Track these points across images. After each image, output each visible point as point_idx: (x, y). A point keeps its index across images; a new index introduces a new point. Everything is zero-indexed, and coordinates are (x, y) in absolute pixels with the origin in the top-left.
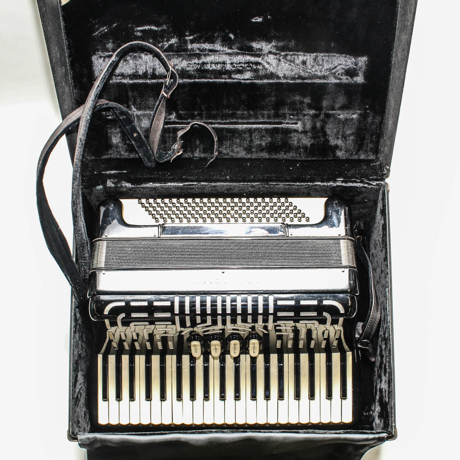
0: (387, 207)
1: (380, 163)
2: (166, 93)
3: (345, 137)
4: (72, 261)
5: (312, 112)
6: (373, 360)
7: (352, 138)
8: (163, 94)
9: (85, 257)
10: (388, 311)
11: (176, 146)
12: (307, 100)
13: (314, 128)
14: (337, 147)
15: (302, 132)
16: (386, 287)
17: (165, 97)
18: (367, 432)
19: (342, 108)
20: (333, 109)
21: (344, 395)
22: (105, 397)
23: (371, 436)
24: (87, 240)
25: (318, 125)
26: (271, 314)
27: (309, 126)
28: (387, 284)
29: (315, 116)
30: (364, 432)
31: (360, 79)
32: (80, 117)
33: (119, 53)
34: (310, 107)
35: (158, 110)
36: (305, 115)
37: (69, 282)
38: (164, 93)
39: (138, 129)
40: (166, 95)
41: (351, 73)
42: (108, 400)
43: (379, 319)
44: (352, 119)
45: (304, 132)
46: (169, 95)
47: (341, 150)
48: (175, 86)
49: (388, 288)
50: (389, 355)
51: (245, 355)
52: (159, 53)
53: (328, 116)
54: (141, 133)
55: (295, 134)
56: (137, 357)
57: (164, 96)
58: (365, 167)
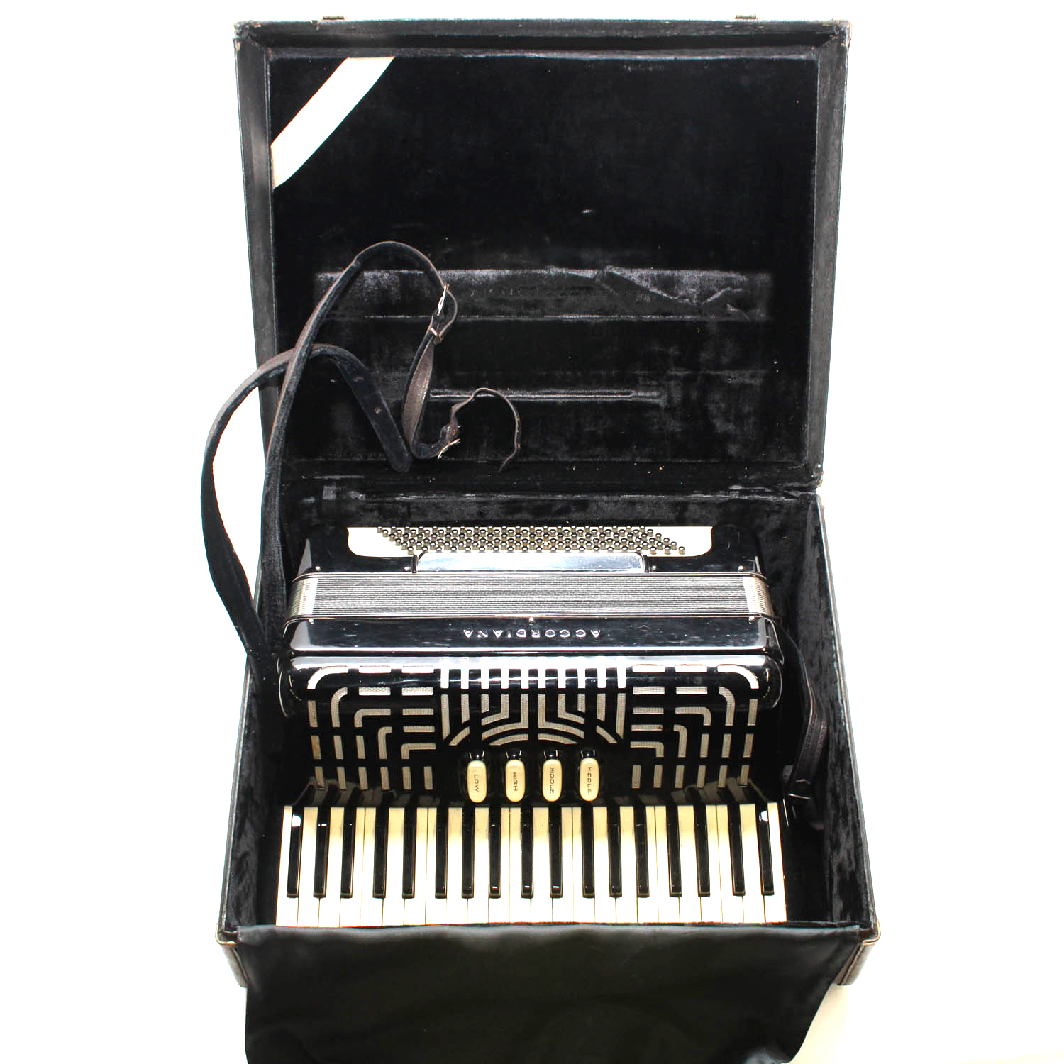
0: (822, 529)
1: (805, 466)
2: (435, 329)
3: (740, 419)
4: (253, 610)
5: (681, 373)
6: (819, 826)
7: (752, 420)
8: (430, 331)
9: (276, 606)
10: (840, 701)
11: (448, 428)
12: (673, 351)
13: (686, 400)
14: (727, 437)
15: (667, 409)
16: (833, 661)
17: (435, 336)
18: (820, 924)
19: (735, 365)
20: (718, 367)
21: (768, 889)
22: (293, 891)
23: (828, 931)
24: (281, 576)
25: (694, 395)
26: (622, 691)
27: (677, 397)
28: (834, 655)
29: (687, 381)
30: (815, 924)
31: (760, 314)
32: (289, 360)
33: (364, 255)
34: (679, 363)
35: (420, 360)
36: (670, 378)
37: (244, 644)
38: (432, 329)
39: (384, 403)
40: (436, 334)
41: (743, 303)
42: (298, 897)
43: (825, 733)
44: (751, 386)
45: (670, 409)
46: (441, 333)
47: (734, 442)
48: (450, 320)
49: (837, 661)
50: (848, 780)
51: (571, 808)
52: (427, 262)
53: (708, 378)
54: (388, 410)
55: (654, 413)
56: (360, 812)
57: (433, 334)
58: (779, 471)
